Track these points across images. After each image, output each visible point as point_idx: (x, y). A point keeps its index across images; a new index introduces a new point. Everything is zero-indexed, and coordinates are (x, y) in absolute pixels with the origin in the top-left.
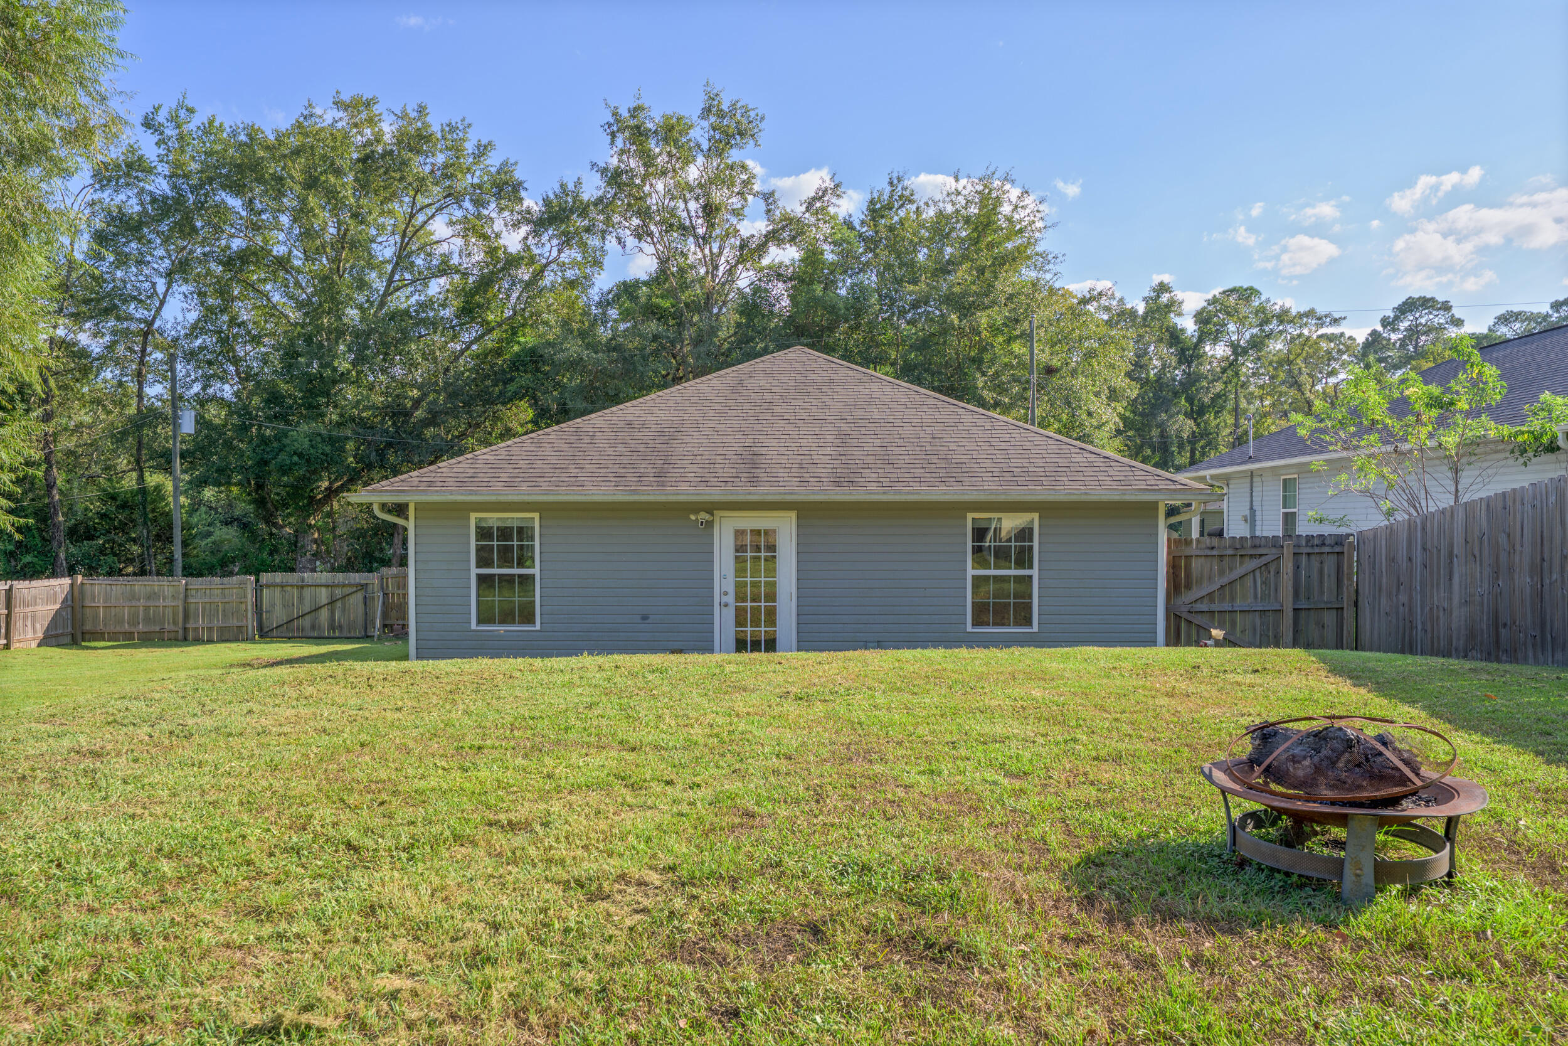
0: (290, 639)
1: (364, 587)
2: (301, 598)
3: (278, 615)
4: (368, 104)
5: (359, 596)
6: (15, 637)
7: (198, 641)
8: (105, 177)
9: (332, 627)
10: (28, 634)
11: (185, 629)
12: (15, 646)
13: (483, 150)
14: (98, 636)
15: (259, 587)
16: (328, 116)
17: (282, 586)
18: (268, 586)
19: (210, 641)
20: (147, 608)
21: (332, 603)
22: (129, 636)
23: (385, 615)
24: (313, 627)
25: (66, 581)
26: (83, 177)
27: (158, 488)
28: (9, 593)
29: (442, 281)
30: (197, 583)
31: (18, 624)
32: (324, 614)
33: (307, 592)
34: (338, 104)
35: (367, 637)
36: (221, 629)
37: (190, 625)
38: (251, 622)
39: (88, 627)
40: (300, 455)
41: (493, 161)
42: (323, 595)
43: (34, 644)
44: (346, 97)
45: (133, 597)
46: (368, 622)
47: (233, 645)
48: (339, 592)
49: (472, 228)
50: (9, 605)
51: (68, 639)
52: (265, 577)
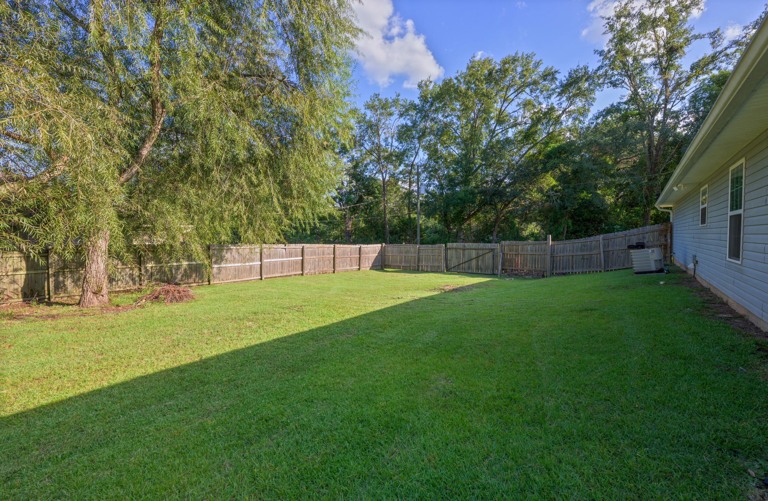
0: (459, 273)
1: (492, 250)
2: (464, 255)
3: (454, 262)
5: (490, 255)
6: (362, 266)
7: (423, 271)
9: (477, 268)
10: (367, 264)
11: (418, 266)
12: (362, 269)
14: (389, 267)
15: (446, 249)
17: (456, 249)
18: (450, 249)
19: (427, 272)
20: (405, 257)
21: (478, 257)
22: (399, 267)
23: (503, 264)
24: (469, 268)
25: (380, 245)
28: (360, 248)
30: (423, 247)
31: (363, 261)
32: (474, 262)
33: (466, 252)
35: (493, 275)
36: (432, 267)
37: (420, 264)
38: (443, 265)
39: (386, 263)
42: (474, 254)
43: (368, 269)
45: (401, 252)
46: (494, 267)
47: (436, 275)
48: (481, 252)
50: (360, 254)
51: (380, 268)
52: (449, 245)
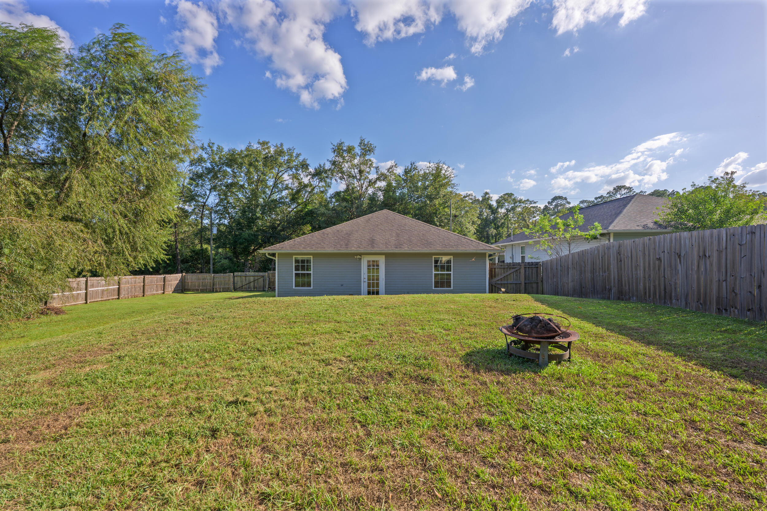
0: (242, 291)
1: (263, 276)
2: (245, 280)
3: (239, 285)
4: (267, 143)
5: (262, 279)
6: (166, 290)
7: (217, 292)
8: (192, 163)
9: (254, 288)
10: (170, 289)
11: (213, 288)
12: (166, 293)
13: (298, 155)
14: (189, 290)
15: (234, 277)
16: (256, 146)
17: (240, 276)
18: (236, 276)
19: (220, 292)
20: (202, 282)
21: (254, 281)
22: (197, 290)
23: (269, 284)
24: (249, 288)
25: (181, 275)
26: (187, 163)
27: (206, 249)
28: (164, 278)
29: (286, 191)
30: (217, 275)
31: (167, 287)
32: (252, 284)
33: (247, 278)
34: (259, 143)
35: (264, 291)
36: (223, 288)
37: (215, 287)
38: (232, 287)
39: (186, 288)
40: (245, 239)
41: (301, 158)
42: (252, 279)
43: (171, 293)
44: (261, 141)
45: (199, 279)
46: (264, 286)
47: (227, 293)
48: (256, 278)
49: (295, 177)
50: (164, 282)
51: (180, 291)
52: (236, 274)
